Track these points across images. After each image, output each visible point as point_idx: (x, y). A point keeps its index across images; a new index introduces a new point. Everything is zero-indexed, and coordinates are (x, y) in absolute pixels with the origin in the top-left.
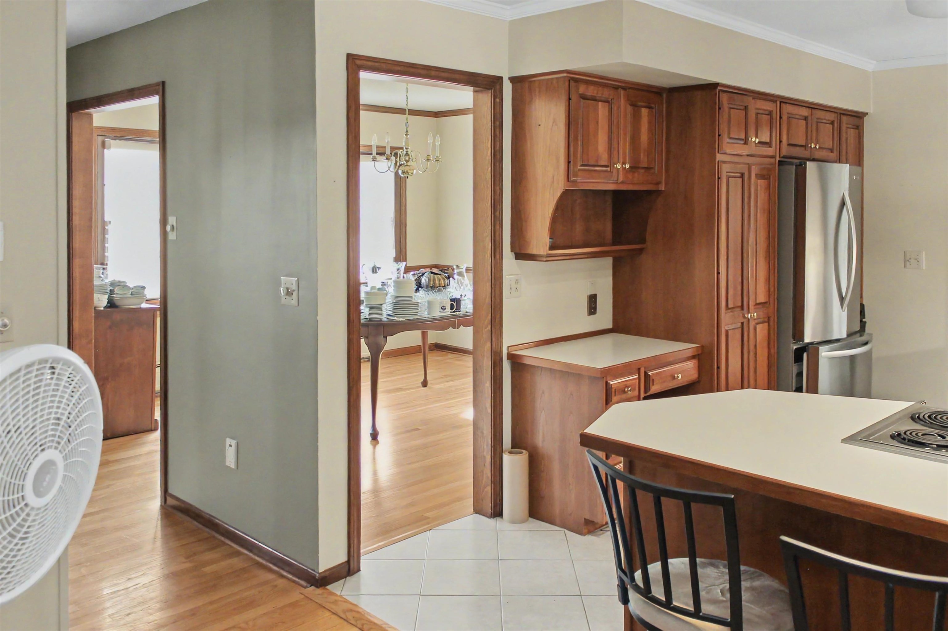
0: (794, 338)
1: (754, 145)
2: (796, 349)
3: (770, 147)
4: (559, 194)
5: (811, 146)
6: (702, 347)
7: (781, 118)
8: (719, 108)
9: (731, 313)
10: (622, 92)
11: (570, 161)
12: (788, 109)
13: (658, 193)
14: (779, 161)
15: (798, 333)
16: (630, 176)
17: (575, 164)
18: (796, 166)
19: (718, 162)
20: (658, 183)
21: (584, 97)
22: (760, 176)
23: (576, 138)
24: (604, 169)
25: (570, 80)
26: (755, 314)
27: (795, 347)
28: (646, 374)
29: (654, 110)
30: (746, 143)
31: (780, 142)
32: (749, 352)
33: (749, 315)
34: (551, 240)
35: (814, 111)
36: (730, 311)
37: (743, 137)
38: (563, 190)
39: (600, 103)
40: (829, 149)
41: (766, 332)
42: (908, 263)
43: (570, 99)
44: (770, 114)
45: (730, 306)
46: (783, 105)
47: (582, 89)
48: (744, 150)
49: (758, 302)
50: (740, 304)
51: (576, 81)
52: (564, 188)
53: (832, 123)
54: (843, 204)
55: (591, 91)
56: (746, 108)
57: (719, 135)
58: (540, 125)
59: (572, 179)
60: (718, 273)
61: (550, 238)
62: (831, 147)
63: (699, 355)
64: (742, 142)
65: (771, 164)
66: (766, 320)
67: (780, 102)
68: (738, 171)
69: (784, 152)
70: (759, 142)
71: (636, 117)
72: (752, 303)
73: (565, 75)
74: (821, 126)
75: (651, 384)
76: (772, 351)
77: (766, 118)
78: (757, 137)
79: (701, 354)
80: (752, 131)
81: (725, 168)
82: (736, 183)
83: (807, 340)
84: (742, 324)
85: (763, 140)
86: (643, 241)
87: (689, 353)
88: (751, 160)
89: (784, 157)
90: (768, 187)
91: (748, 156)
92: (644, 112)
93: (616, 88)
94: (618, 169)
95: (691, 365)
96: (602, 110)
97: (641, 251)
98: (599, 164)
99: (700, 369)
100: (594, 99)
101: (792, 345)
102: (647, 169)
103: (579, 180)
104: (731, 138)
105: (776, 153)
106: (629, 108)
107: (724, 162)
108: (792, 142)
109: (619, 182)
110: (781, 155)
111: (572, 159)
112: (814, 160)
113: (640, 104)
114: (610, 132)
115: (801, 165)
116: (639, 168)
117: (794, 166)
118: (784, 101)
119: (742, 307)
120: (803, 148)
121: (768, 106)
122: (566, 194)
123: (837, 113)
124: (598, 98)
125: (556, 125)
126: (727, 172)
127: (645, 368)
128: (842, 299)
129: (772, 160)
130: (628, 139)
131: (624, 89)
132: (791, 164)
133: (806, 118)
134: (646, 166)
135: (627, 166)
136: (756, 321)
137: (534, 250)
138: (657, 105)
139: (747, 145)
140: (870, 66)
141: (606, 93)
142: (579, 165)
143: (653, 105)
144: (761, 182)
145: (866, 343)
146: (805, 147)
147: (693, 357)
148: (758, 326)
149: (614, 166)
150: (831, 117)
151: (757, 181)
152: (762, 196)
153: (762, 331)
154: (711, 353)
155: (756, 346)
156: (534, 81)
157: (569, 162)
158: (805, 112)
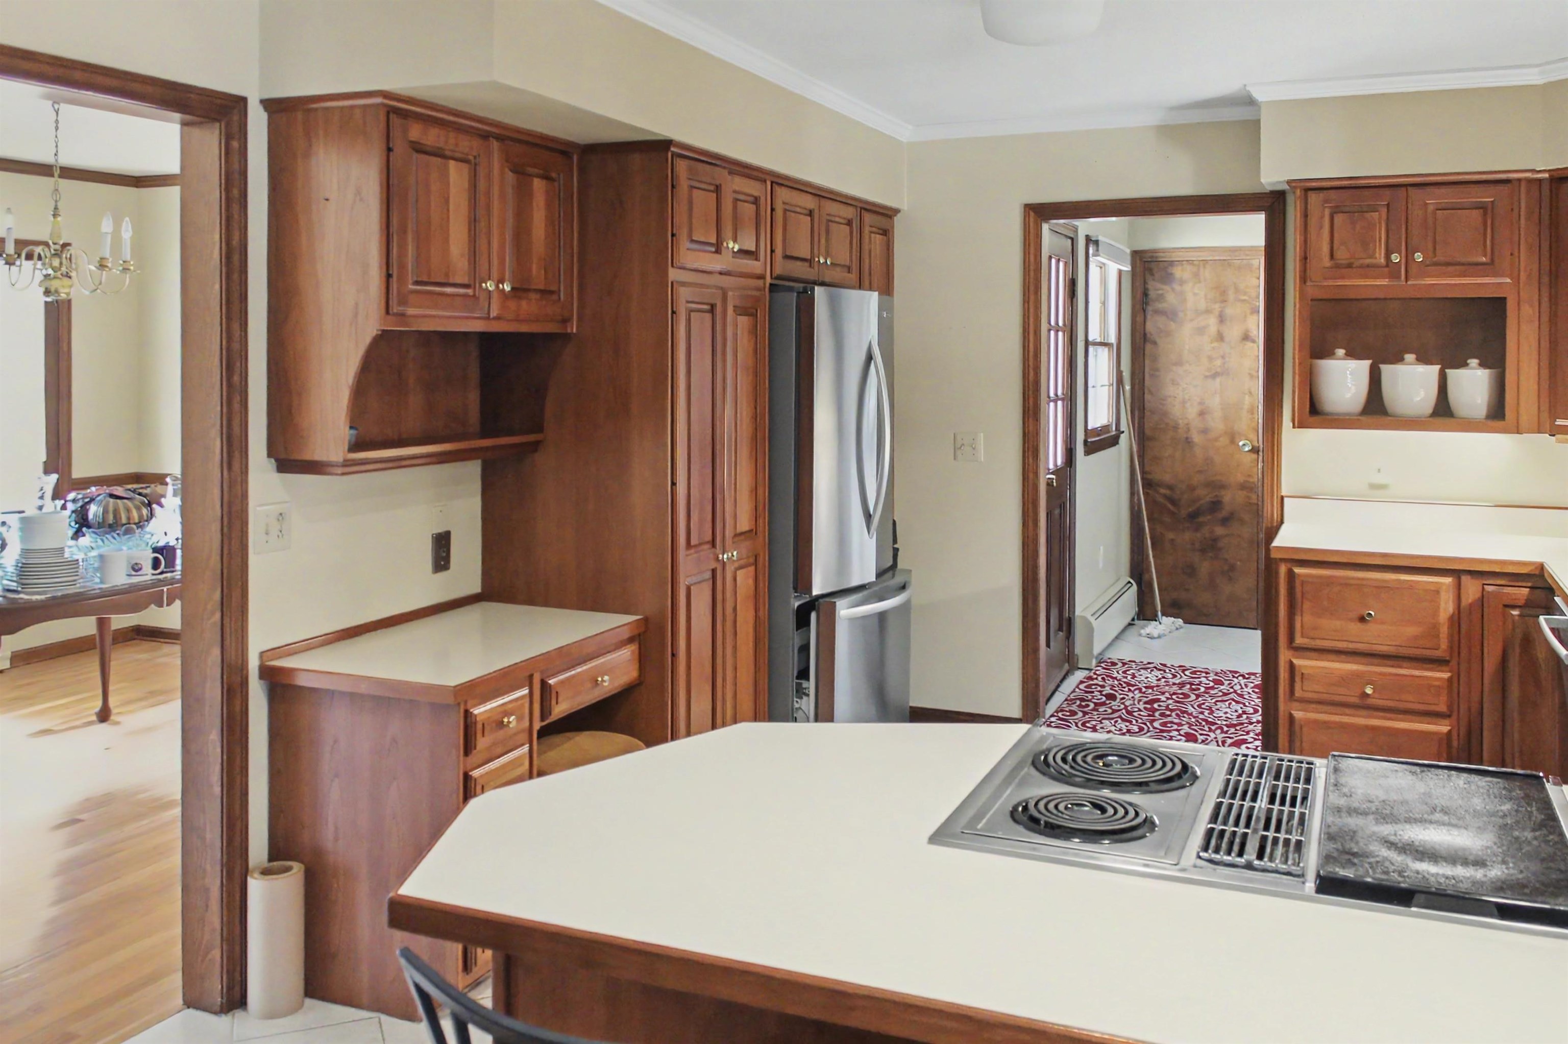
0: (796, 589)
1: (731, 254)
2: (799, 607)
3: (757, 259)
4: (368, 340)
5: (819, 261)
6: (646, 620)
7: (772, 210)
8: (673, 186)
9: (695, 555)
10: (495, 144)
11: (391, 272)
12: (783, 194)
13: (565, 337)
14: (771, 285)
15: (802, 579)
16: (512, 304)
17: (402, 280)
18: (799, 293)
19: (672, 283)
20: (565, 321)
21: (418, 148)
22: (741, 311)
23: (403, 230)
24: (462, 291)
25: (391, 111)
26: (735, 553)
27: (797, 604)
28: (544, 683)
29: (556, 184)
30: (718, 251)
31: (772, 251)
32: (724, 620)
33: (725, 556)
34: (353, 432)
35: (823, 201)
36: (692, 551)
37: (714, 241)
38: (377, 330)
39: (452, 163)
40: (844, 266)
41: (751, 582)
42: (959, 453)
43: (389, 150)
44: (756, 201)
45: (693, 542)
46: (776, 187)
47: (415, 132)
48: (715, 263)
49: (739, 530)
50: (708, 537)
51: (404, 115)
52: (379, 328)
53: (849, 223)
54: (870, 358)
55: (432, 137)
56: (718, 189)
57: (673, 235)
58: (327, 200)
59: (395, 309)
60: (674, 484)
61: (351, 428)
62: (848, 263)
63: (639, 635)
64: (713, 249)
65: (758, 289)
66: (752, 560)
67: (772, 183)
68: (706, 301)
69: (778, 271)
70: (741, 251)
71: (523, 194)
72: (729, 533)
73: (379, 100)
74: (833, 226)
75: (554, 702)
76: (761, 613)
77: (748, 209)
78: (735, 241)
79: (645, 632)
80: (728, 231)
81: (684, 293)
82: (700, 324)
83: (816, 591)
84: (714, 571)
85: (745, 248)
86: (540, 429)
87: (626, 634)
88: (726, 281)
89: (779, 278)
90: (754, 331)
91: (721, 273)
92: (538, 185)
93: (485, 136)
94: (490, 291)
95: (627, 654)
96: (457, 175)
97: (535, 446)
98: (451, 281)
99: (642, 659)
100: (438, 153)
101: (792, 600)
102: (545, 293)
103: (411, 311)
104: (692, 241)
105: (766, 271)
106: (510, 176)
107: (683, 284)
108: (788, 253)
109: (492, 316)
110: (774, 275)
111: (395, 272)
112: (822, 284)
113: (531, 170)
114: (473, 222)
115: (805, 291)
116: (527, 290)
117: (795, 294)
118: (778, 181)
119: (713, 543)
120: (807, 264)
121: (753, 188)
122: (383, 339)
123: (856, 207)
124: (448, 153)
125: (361, 200)
126: (688, 302)
127: (542, 672)
128: (868, 517)
129: (760, 283)
130: (508, 237)
131: (500, 138)
132: (791, 289)
133: (810, 213)
134: (542, 287)
135: (507, 287)
136: (736, 565)
137: (318, 455)
138: (562, 176)
139: (720, 254)
140: (905, 133)
141: (466, 145)
142: (411, 281)
143: (554, 175)
144: (743, 320)
145: (903, 587)
146: (810, 261)
147: (631, 640)
148: (739, 573)
149: (481, 286)
150: (849, 212)
151: (737, 319)
152: (744, 343)
153: (745, 579)
154: (662, 629)
155: (735, 609)
156: (316, 110)
157: (389, 276)
158: (809, 202)
